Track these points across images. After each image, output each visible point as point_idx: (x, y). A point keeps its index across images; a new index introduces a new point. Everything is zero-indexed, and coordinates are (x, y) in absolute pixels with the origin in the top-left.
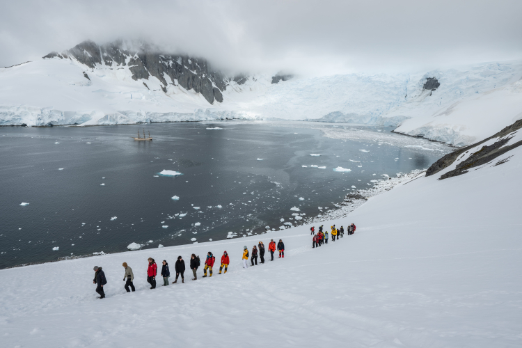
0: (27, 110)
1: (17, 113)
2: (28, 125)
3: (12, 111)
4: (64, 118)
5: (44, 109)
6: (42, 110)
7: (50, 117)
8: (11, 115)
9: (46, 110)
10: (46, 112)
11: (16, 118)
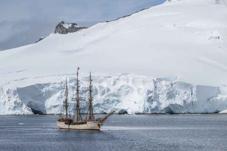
0: (130, 84)
1: (113, 90)
2: (129, 111)
3: (105, 85)
4: (195, 100)
5: (160, 80)
6: (155, 83)
7: (171, 95)
8: (103, 93)
9: (164, 83)
10: (164, 86)
11: (111, 98)
